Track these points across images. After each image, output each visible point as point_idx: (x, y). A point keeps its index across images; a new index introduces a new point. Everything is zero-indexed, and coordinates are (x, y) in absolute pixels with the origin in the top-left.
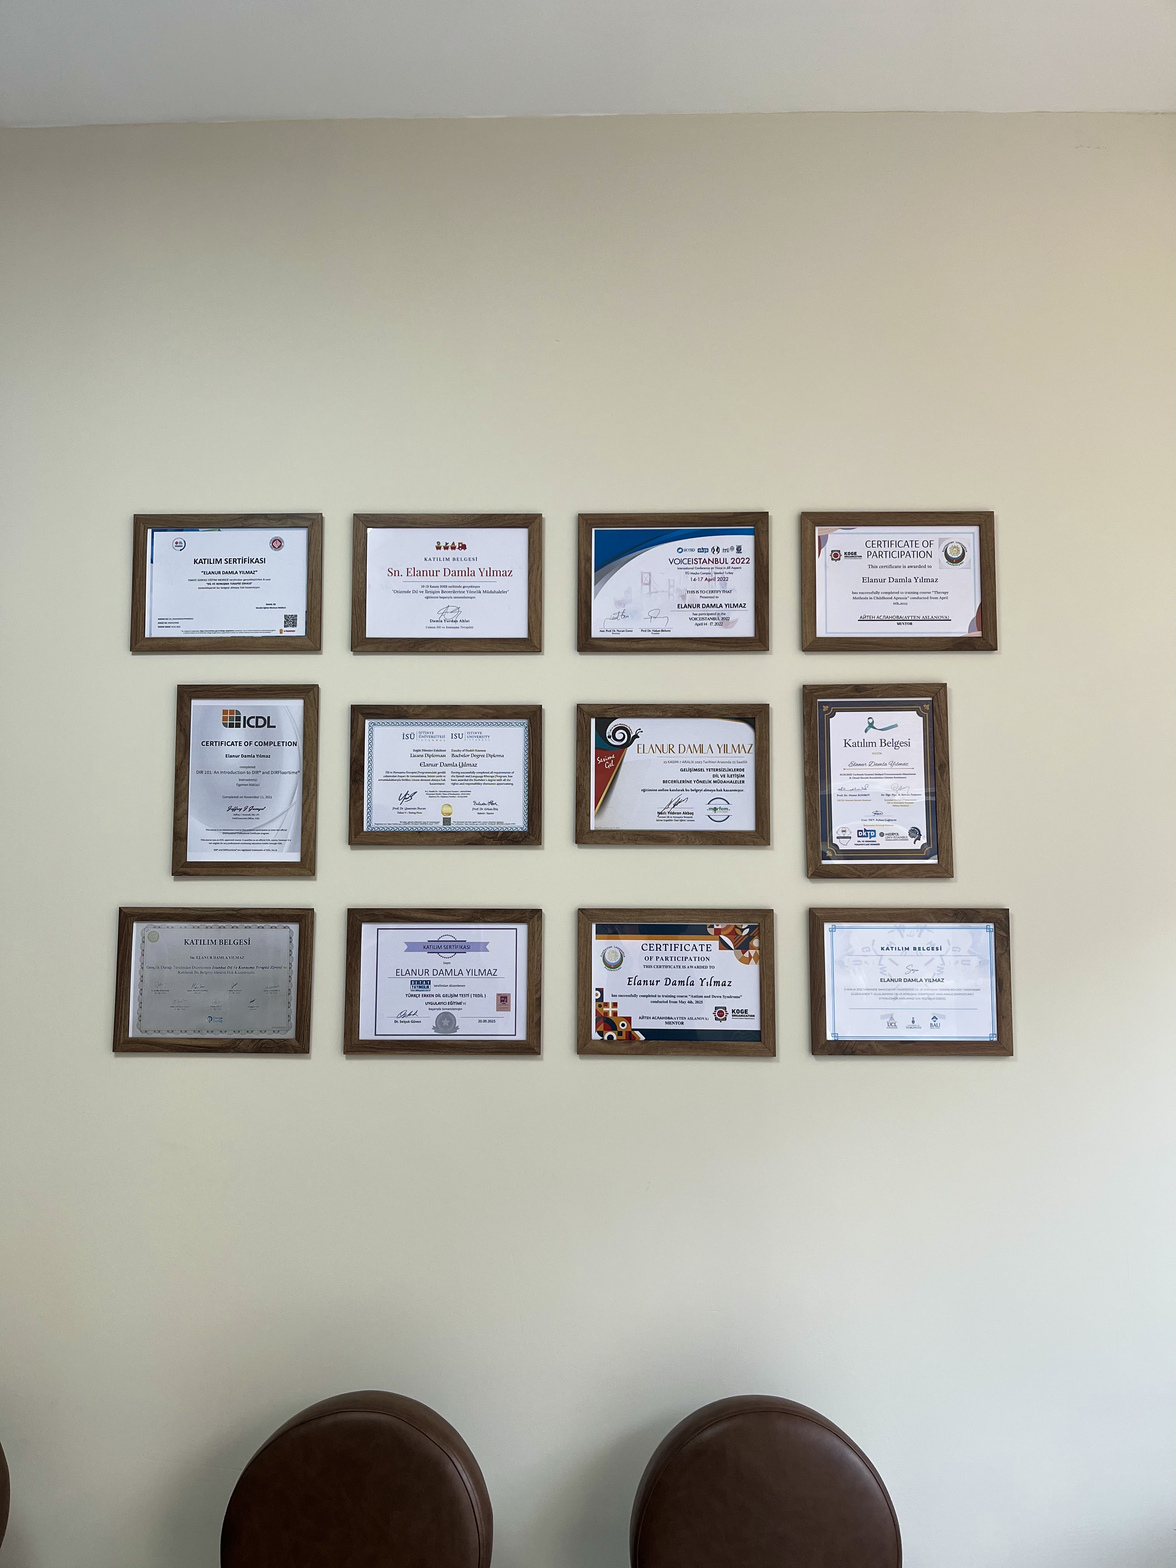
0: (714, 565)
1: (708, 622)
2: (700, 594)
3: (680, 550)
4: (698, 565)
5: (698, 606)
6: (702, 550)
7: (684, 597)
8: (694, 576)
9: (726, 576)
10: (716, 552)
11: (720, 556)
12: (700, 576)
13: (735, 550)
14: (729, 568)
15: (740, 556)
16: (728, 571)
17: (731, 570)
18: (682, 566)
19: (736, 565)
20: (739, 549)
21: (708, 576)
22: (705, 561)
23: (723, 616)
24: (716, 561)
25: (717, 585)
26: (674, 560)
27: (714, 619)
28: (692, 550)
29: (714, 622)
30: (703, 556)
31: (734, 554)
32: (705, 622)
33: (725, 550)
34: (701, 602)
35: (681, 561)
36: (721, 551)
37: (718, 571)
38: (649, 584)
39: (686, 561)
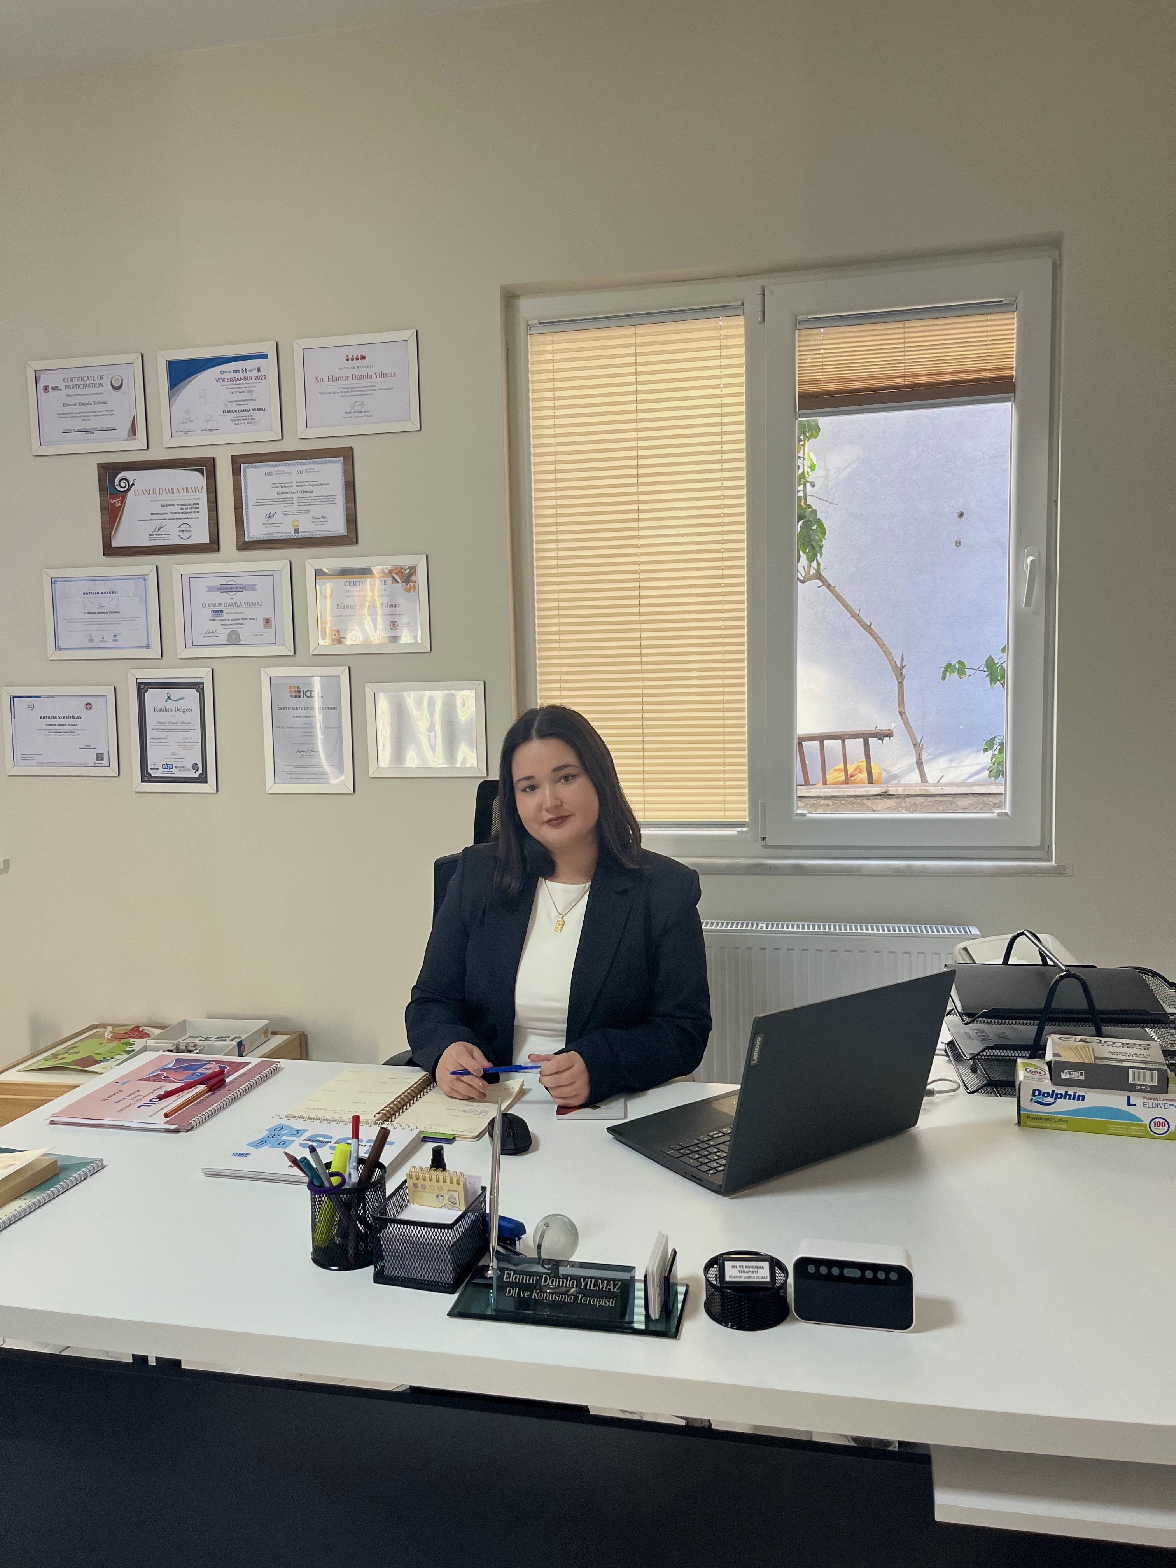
0: (244, 382)
1: (242, 422)
2: (236, 403)
3: (222, 372)
4: (234, 382)
5: (236, 411)
6: (236, 371)
7: (226, 405)
8: (232, 390)
9: (252, 389)
10: (244, 372)
11: (248, 375)
12: (236, 390)
13: (257, 370)
14: (253, 383)
15: (260, 374)
16: (253, 385)
17: (254, 385)
18: (224, 383)
19: (257, 381)
20: (259, 370)
21: (241, 390)
22: (238, 379)
23: (252, 417)
24: (245, 379)
25: (245, 396)
26: (219, 379)
27: (246, 420)
28: (230, 372)
29: (246, 421)
30: (237, 375)
31: (256, 373)
32: (240, 422)
33: (250, 371)
34: (237, 408)
35: (223, 380)
36: (248, 371)
37: (247, 385)
38: (205, 398)
39: (226, 380)
